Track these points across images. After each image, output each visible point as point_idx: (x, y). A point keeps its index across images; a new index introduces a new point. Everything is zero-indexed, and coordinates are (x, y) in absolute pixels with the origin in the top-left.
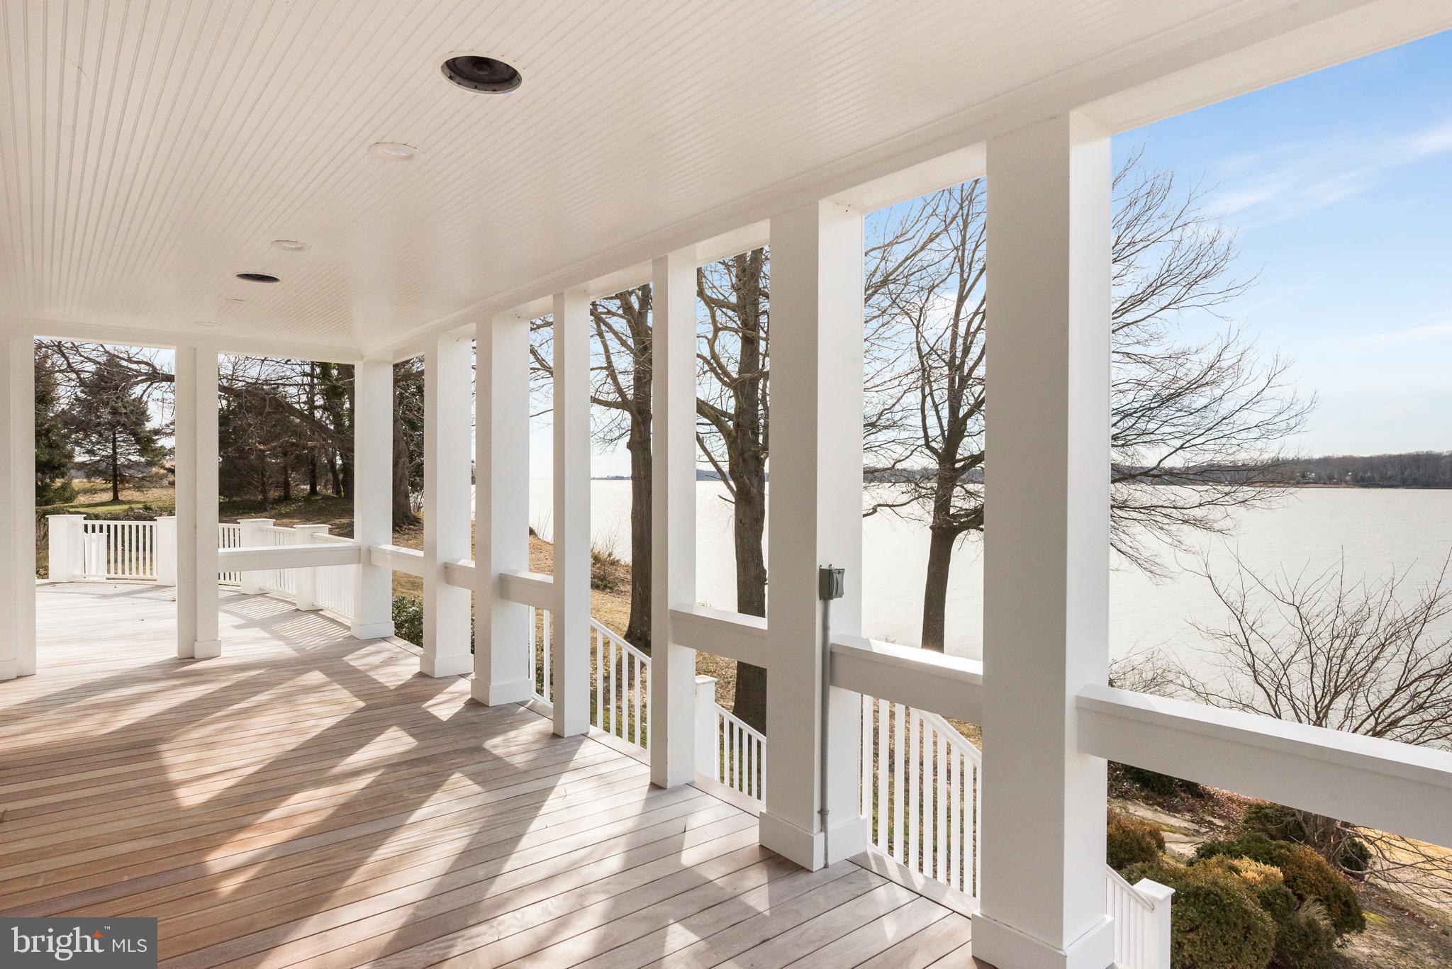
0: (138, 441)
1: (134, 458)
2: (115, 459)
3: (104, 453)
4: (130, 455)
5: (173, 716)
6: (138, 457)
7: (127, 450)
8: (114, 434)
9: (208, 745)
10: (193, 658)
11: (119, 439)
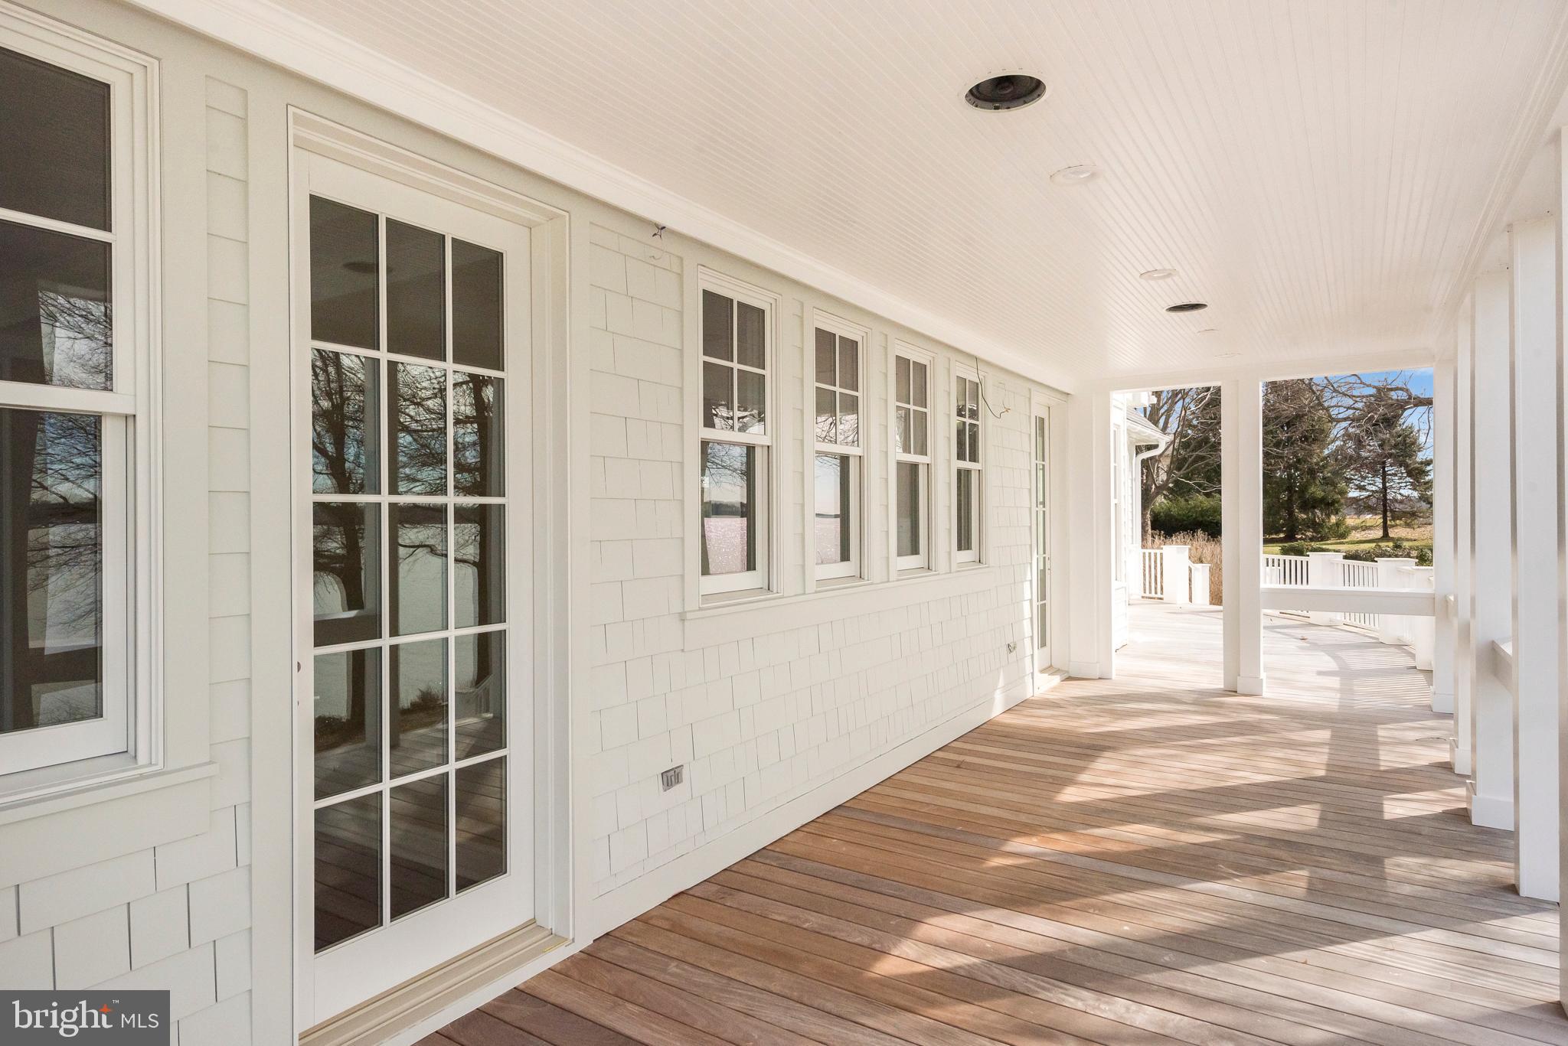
0: (1410, 474)
1: (1406, 492)
2: (1385, 496)
3: (1374, 488)
4: (1403, 490)
5: (1149, 734)
6: (1410, 491)
7: (1399, 483)
8: (1384, 468)
9: (1137, 763)
10: (1236, 692)
11: (1389, 472)
